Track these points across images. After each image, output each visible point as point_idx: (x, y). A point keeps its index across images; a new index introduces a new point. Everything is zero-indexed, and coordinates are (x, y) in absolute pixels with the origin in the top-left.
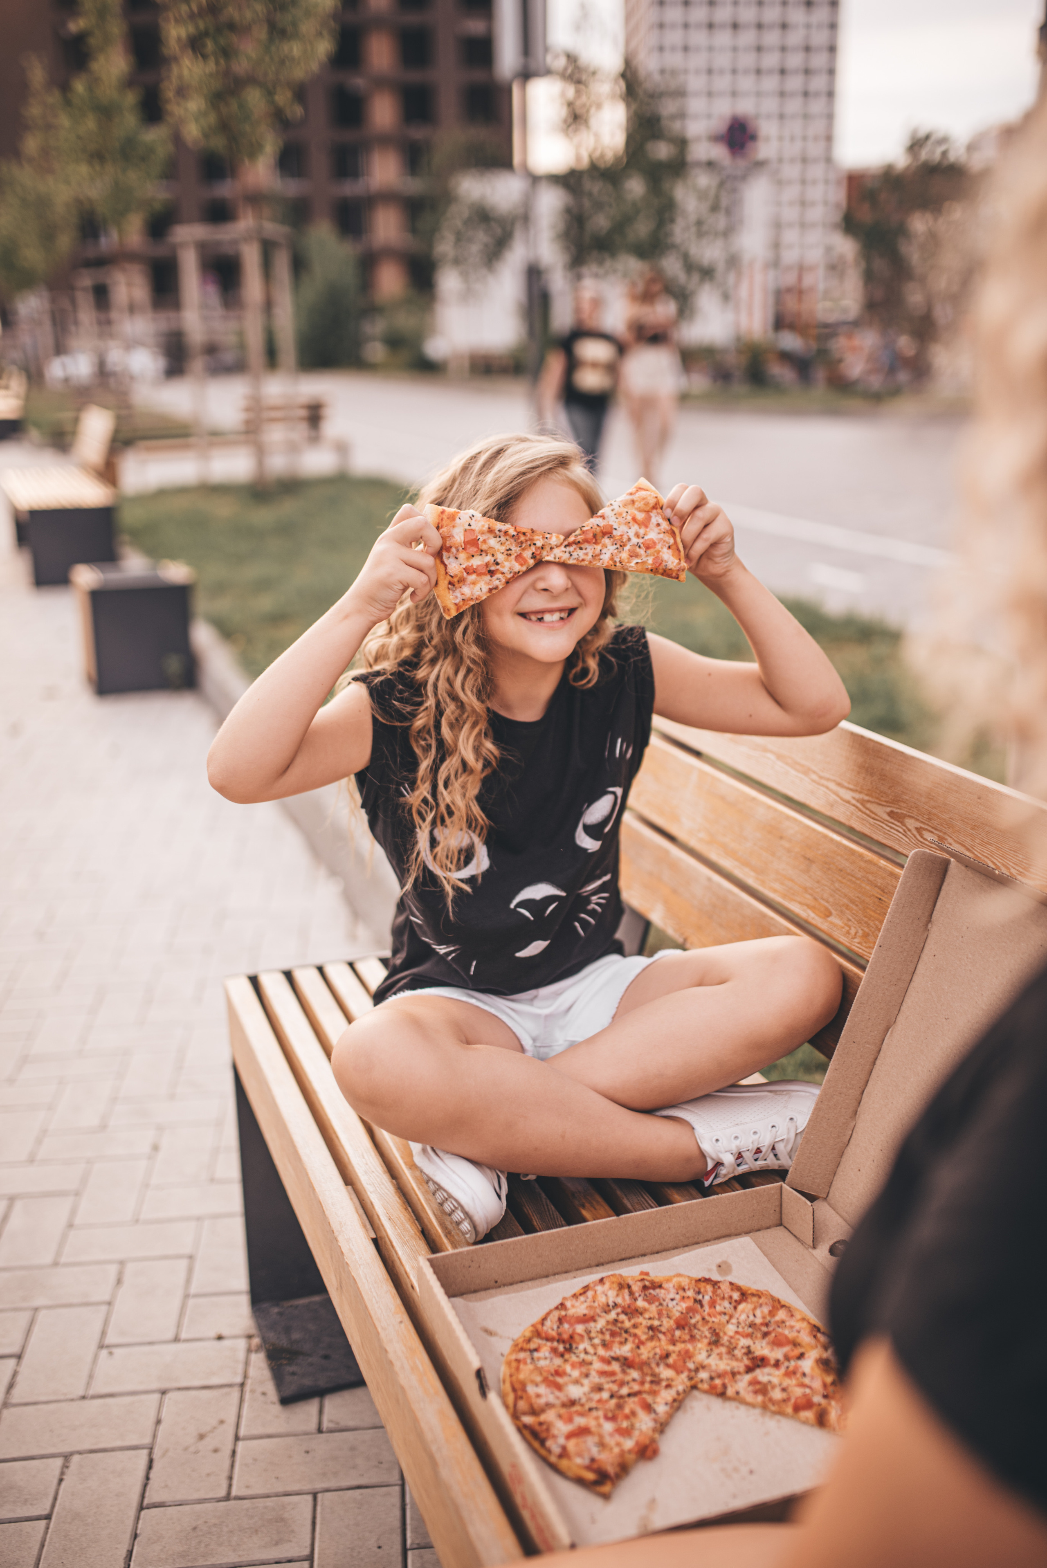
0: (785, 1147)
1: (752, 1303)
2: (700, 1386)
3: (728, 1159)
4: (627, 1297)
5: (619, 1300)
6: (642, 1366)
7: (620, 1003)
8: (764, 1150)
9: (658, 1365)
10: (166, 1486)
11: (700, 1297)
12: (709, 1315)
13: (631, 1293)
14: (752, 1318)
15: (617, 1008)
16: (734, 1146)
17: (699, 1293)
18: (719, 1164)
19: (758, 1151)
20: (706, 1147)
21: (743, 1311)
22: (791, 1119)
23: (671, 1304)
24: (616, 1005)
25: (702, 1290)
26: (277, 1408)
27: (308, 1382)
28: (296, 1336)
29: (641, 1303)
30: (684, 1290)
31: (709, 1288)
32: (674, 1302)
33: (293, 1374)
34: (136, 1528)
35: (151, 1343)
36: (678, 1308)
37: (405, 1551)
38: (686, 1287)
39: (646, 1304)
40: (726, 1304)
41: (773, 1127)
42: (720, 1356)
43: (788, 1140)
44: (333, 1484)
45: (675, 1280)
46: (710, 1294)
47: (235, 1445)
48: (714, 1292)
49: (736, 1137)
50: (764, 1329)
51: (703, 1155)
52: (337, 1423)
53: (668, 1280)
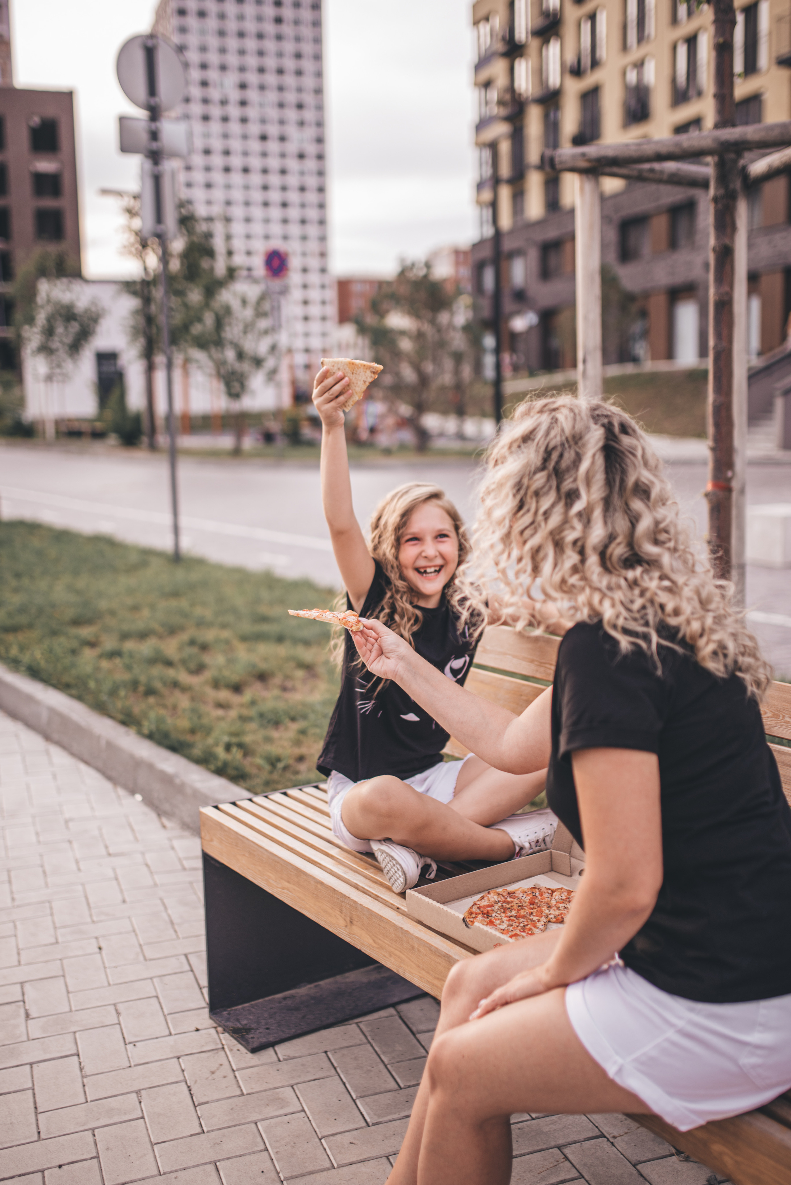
0: (550, 838)
1: (559, 892)
2: (551, 920)
3: (527, 845)
4: (502, 898)
5: (499, 899)
6: (523, 917)
7: (457, 781)
8: (540, 841)
9: (530, 916)
10: (205, 1095)
11: (534, 894)
12: (541, 899)
13: (503, 896)
14: (561, 897)
15: (456, 783)
16: (528, 839)
17: (533, 893)
18: (521, 848)
19: (537, 841)
20: (516, 839)
21: (556, 896)
22: (551, 825)
23: (523, 898)
24: (456, 782)
25: (534, 891)
26: (250, 1055)
27: (263, 1040)
28: (245, 1022)
29: (509, 899)
30: (526, 892)
31: (537, 890)
32: (524, 897)
33: (253, 1038)
34: (198, 1115)
35: (157, 1038)
36: (527, 899)
37: (354, 1101)
38: (527, 891)
39: (512, 899)
40: (547, 894)
41: (543, 829)
42: (554, 910)
43: (551, 835)
44: (299, 1080)
45: (520, 889)
46: (538, 892)
47: (234, 1074)
48: (540, 891)
49: (528, 836)
50: (568, 900)
51: (514, 844)
52: (289, 1056)
53: (517, 890)
